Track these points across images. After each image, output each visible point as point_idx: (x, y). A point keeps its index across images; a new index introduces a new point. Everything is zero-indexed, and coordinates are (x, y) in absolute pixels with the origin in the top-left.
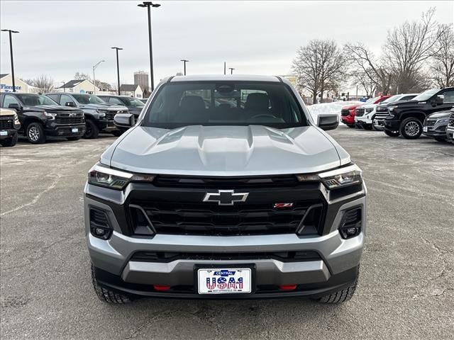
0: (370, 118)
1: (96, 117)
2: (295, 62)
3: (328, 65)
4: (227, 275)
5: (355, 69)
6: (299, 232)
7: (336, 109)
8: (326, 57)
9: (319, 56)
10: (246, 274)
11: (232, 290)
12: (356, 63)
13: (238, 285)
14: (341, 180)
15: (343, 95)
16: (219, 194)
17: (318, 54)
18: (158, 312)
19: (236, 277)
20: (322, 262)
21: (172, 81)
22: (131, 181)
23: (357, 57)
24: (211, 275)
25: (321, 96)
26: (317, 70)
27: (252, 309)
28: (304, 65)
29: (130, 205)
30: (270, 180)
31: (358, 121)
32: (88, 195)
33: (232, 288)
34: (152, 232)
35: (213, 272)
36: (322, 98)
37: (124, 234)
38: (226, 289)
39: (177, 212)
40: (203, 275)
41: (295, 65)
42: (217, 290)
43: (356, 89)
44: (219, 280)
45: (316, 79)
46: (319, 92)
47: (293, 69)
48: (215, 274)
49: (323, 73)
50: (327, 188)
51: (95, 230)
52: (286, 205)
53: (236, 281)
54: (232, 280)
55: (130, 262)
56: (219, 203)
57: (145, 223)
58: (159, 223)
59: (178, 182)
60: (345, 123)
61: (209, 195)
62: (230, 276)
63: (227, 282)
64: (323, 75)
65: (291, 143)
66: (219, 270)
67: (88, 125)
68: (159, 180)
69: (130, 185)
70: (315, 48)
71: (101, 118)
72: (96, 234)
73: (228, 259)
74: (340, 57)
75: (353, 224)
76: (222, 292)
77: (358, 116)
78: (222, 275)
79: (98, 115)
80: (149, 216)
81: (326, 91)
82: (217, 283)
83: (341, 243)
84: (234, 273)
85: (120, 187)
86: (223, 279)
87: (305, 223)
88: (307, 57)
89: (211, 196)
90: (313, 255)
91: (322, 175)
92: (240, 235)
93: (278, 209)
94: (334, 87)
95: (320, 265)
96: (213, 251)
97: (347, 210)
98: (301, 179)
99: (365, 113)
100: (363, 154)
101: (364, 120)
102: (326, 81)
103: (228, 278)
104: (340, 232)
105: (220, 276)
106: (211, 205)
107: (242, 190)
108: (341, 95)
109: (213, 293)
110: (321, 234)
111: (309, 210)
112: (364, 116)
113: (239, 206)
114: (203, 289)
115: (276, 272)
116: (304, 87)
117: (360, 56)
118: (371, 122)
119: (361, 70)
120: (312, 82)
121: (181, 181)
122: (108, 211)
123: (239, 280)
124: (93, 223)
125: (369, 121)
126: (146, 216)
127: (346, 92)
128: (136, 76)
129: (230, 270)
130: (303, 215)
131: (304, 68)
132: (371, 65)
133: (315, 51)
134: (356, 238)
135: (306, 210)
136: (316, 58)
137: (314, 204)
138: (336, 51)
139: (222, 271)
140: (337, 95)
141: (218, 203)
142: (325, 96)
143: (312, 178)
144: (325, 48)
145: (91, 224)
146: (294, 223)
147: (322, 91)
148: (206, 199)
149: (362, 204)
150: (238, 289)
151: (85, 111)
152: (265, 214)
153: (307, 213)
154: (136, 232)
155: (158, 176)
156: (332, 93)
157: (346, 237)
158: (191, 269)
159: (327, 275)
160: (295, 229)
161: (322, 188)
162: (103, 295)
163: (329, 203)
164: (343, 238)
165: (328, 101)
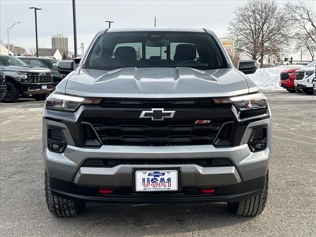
0: (310, 81)
1: (17, 80)
2: (231, 24)
3: (268, 27)
4: (158, 176)
5: (297, 30)
6: (216, 144)
7: (276, 73)
8: (266, 18)
9: (258, 17)
10: (173, 175)
11: (162, 188)
12: (297, 24)
13: (167, 184)
14: (250, 105)
15: (286, 60)
16: (152, 112)
17: (257, 15)
18: (100, 223)
19: (166, 177)
20: (234, 167)
21: (108, 31)
22: (82, 104)
23: (299, 17)
24: (146, 176)
25: (261, 61)
26: (256, 33)
27: (180, 220)
28: (242, 26)
29: (82, 122)
30: (192, 102)
31: (298, 85)
32: (46, 118)
33: (163, 187)
34: (99, 144)
35: (148, 173)
36: (262, 63)
37: (76, 146)
38: (157, 187)
39: (119, 127)
40: (140, 176)
41: (232, 27)
42: (151, 188)
43: (300, 53)
44: (152, 180)
45: (255, 42)
46: (258, 57)
47: (230, 32)
48: (149, 175)
49: (263, 35)
50: (238, 110)
51: (52, 146)
52: (205, 122)
53: (166, 180)
54: (162, 180)
55: (81, 168)
56: (153, 119)
57: (94, 137)
58: (104, 137)
59: (119, 104)
60: (284, 87)
61: (144, 112)
62: (161, 177)
63: (158, 182)
64: (263, 37)
65: (216, 81)
66: (152, 172)
67: (9, 88)
68: (105, 102)
69: (82, 106)
70: (253, 8)
71: (23, 80)
72: (52, 149)
73: (159, 164)
74: (282, 18)
75: (259, 140)
76: (154, 190)
77: (298, 79)
78: (155, 176)
79: (19, 77)
80: (96, 131)
81: (266, 56)
82: (151, 183)
83: (249, 154)
84: (164, 174)
85: (74, 110)
86: (155, 179)
87: (220, 137)
88: (244, 18)
89: (146, 113)
90: (227, 161)
91: (233, 99)
92: (169, 145)
93: (199, 125)
94: (275, 51)
95: (232, 170)
96: (147, 157)
97: (254, 128)
98: (217, 101)
99: (305, 76)
100: (298, 115)
101: (304, 84)
102: (266, 44)
103: (159, 179)
104: (249, 145)
105: (153, 177)
106: (146, 122)
107: (170, 109)
108: (284, 60)
109: (147, 190)
110: (232, 146)
111: (222, 126)
112: (304, 79)
113: (168, 122)
114: (140, 187)
115: (197, 174)
116: (242, 51)
117: (301, 16)
118: (311, 86)
119: (303, 32)
120: (251, 46)
121: (122, 103)
122: (63, 128)
123: (168, 180)
124: (50, 140)
125: (310, 85)
126: (95, 131)
127: (289, 57)
128: (54, 40)
129: (161, 172)
130: (218, 131)
131: (241, 30)
132: (314, 26)
133: (254, 12)
134: (263, 152)
135: (221, 126)
136: (255, 19)
137: (227, 121)
138: (277, 11)
139: (155, 173)
140: (279, 60)
141: (151, 118)
142: (265, 62)
143: (225, 101)
144: (265, 8)
145: (48, 141)
146: (211, 136)
147: (262, 55)
148: (142, 116)
149: (267, 124)
150: (167, 187)
151: (6, 73)
152: (189, 129)
153: (221, 128)
154: (86, 144)
155: (104, 99)
156: (273, 58)
157: (254, 150)
158: (130, 171)
159: (239, 180)
160: (213, 141)
161: (234, 109)
162: (54, 206)
163: (239, 120)
164: (252, 151)
165: (268, 66)
